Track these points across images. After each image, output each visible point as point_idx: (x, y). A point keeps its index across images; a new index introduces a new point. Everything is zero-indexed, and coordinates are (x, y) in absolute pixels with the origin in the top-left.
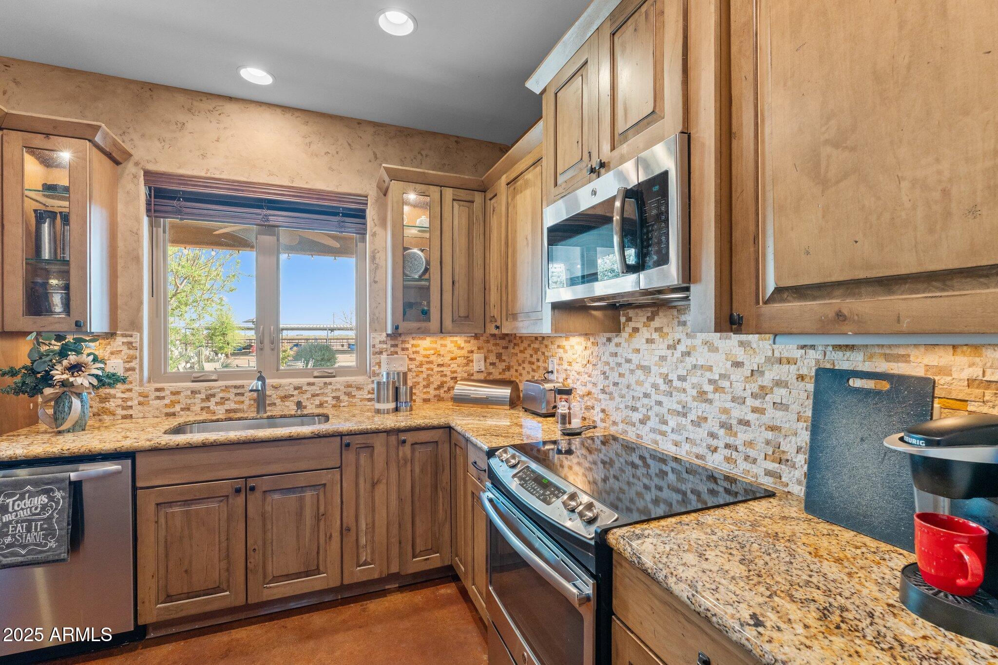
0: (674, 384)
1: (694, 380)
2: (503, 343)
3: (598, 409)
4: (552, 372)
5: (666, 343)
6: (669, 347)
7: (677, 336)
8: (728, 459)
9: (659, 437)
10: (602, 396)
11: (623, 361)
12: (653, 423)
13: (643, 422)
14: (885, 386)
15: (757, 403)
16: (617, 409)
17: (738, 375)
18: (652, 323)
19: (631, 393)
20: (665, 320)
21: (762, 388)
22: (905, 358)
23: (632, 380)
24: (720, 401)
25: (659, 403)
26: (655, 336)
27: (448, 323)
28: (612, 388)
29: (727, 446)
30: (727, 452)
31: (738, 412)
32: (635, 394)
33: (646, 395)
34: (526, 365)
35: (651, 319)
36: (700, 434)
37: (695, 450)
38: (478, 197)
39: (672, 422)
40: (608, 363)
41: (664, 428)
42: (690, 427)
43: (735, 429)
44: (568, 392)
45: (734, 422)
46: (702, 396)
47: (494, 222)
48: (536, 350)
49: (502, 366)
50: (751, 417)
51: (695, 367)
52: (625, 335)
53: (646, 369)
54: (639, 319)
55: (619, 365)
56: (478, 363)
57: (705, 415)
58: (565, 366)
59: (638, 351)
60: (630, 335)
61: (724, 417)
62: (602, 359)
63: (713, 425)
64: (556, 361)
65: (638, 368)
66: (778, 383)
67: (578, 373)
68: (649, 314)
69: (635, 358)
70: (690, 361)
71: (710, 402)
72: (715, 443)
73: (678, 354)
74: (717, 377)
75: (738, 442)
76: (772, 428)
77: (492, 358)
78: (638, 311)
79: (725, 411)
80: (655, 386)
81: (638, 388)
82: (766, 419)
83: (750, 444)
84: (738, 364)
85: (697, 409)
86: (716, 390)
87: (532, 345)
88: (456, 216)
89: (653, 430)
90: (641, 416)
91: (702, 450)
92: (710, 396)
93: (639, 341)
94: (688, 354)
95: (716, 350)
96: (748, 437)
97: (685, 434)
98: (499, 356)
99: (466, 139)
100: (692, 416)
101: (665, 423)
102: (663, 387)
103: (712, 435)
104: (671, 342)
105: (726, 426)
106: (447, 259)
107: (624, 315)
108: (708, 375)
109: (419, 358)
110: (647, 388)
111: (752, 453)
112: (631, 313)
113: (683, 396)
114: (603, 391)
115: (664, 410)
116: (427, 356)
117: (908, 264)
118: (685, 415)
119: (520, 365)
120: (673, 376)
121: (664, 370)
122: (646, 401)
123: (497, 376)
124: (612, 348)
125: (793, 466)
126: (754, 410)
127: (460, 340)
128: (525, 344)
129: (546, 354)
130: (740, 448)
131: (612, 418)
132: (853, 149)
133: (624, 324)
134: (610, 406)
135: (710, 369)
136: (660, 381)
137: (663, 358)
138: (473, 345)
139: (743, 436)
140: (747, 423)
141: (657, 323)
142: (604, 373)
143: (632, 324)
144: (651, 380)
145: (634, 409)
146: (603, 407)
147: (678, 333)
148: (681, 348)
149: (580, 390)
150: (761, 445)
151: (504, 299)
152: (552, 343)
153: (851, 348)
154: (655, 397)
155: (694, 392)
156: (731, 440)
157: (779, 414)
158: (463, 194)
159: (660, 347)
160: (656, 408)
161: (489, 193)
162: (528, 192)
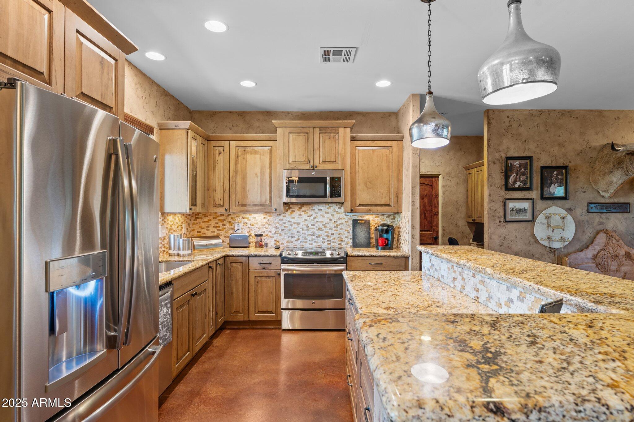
0: (310, 227)
1: (317, 225)
4: (238, 230)
5: (307, 215)
6: (308, 216)
7: (311, 213)
8: (328, 244)
9: (304, 244)
10: (274, 235)
11: (287, 222)
12: (302, 239)
13: (296, 241)
14: (363, 222)
15: (336, 229)
16: (283, 239)
17: (331, 223)
18: (301, 209)
19: (291, 232)
20: (306, 209)
21: (337, 225)
22: (364, 217)
23: (292, 228)
24: (325, 230)
25: (304, 233)
26: (302, 213)
28: (280, 231)
29: (328, 241)
30: (328, 242)
31: (331, 232)
32: (293, 232)
33: (298, 232)
35: (301, 208)
36: (320, 239)
37: (318, 244)
38: (207, 143)
39: (309, 238)
40: (279, 223)
41: (306, 240)
42: (316, 238)
43: (330, 236)
45: (330, 234)
46: (320, 229)
47: (220, 158)
48: (222, 221)
49: (189, 229)
50: (334, 232)
51: (317, 222)
52: (288, 213)
53: (298, 224)
54: (295, 208)
55: (285, 223)
57: (321, 234)
58: (248, 225)
59: (294, 218)
60: (291, 213)
61: (327, 234)
62: (275, 222)
63: (323, 236)
64: (241, 225)
65: (294, 223)
66: (341, 224)
67: (259, 228)
68: (300, 207)
69: (293, 221)
70: (316, 220)
71: (323, 230)
72: (324, 241)
73: (312, 218)
74: (325, 224)
75: (331, 239)
76: (340, 234)
77: (188, 227)
78: (295, 206)
79: (327, 232)
80: (302, 229)
81: (295, 230)
82: (338, 232)
83: (334, 239)
84: (331, 220)
85: (318, 233)
86: (324, 227)
87: (218, 218)
88: (202, 151)
89: (301, 242)
90: (296, 239)
91: (319, 244)
92: (322, 229)
93: (295, 215)
94: (315, 218)
95: (325, 217)
96: (333, 237)
97: (314, 241)
100: (317, 235)
101: (307, 239)
102: (305, 228)
103: (324, 239)
104: (309, 215)
105: (328, 236)
107: (287, 206)
108: (322, 223)
109: (169, 227)
110: (299, 229)
111: (334, 241)
112: (291, 206)
113: (313, 230)
114: (275, 233)
115: (306, 235)
117: (379, 203)
118: (314, 235)
119: (202, 228)
120: (310, 225)
121: (306, 223)
122: (298, 234)
124: (281, 217)
125: (344, 241)
126: (335, 230)
127: (179, 216)
128: (210, 217)
129: (232, 222)
130: (331, 240)
131: (280, 242)
132: (372, 184)
133: (287, 209)
135: (323, 222)
136: (304, 227)
137: (306, 220)
139: (332, 237)
140: (333, 234)
141: (303, 209)
142: (276, 227)
143: (292, 209)
144: (300, 227)
145: (292, 237)
146: (275, 239)
147: (312, 212)
148: (312, 217)
150: (337, 239)
151: (233, 197)
152: (237, 216)
153: (355, 215)
154: (302, 232)
155: (318, 229)
156: (329, 239)
157: (341, 230)
158: (203, 141)
159: (305, 216)
160: (303, 235)
161: (213, 143)
162: (257, 156)
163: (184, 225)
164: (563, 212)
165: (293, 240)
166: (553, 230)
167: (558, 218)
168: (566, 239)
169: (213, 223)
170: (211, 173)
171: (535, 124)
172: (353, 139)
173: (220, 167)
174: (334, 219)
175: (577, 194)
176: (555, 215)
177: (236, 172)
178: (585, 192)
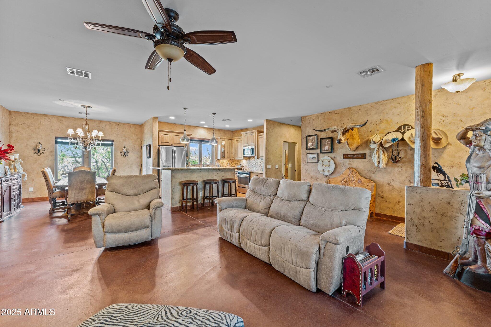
2: (232, 161)
3: (247, 168)
12: (253, 168)
24: (258, 165)
27: (227, 158)
28: (249, 165)
34: (236, 164)
38: (231, 140)
40: (248, 163)
44: (244, 166)
47: (233, 144)
48: (238, 162)
49: (232, 164)
50: (260, 166)
52: (250, 160)
55: (250, 163)
56: (228, 164)
63: (258, 167)
77: (230, 163)
80: (253, 165)
85: (257, 166)
88: (228, 143)
93: (252, 160)
98: (231, 163)
99: (227, 130)
105: (259, 167)
106: (227, 149)
109: (221, 163)
112: (251, 157)
116: (222, 163)
123: (231, 165)
124: (249, 161)
127: (226, 160)
128: (236, 161)
134: (249, 167)
138: (228, 161)
145: (251, 167)
148: (256, 161)
149: (245, 166)
151: (235, 155)
158: (229, 140)
159: (254, 161)
161: (232, 140)
162: (240, 143)
163: (228, 163)
164: (330, 159)
165: (251, 168)
166: (325, 167)
167: (327, 161)
168: (330, 171)
169: (236, 162)
170: (232, 148)
171: (320, 120)
172: (258, 135)
173: (233, 146)
174: (260, 162)
175: (338, 150)
176: (326, 160)
177: (236, 148)
178: (342, 149)
